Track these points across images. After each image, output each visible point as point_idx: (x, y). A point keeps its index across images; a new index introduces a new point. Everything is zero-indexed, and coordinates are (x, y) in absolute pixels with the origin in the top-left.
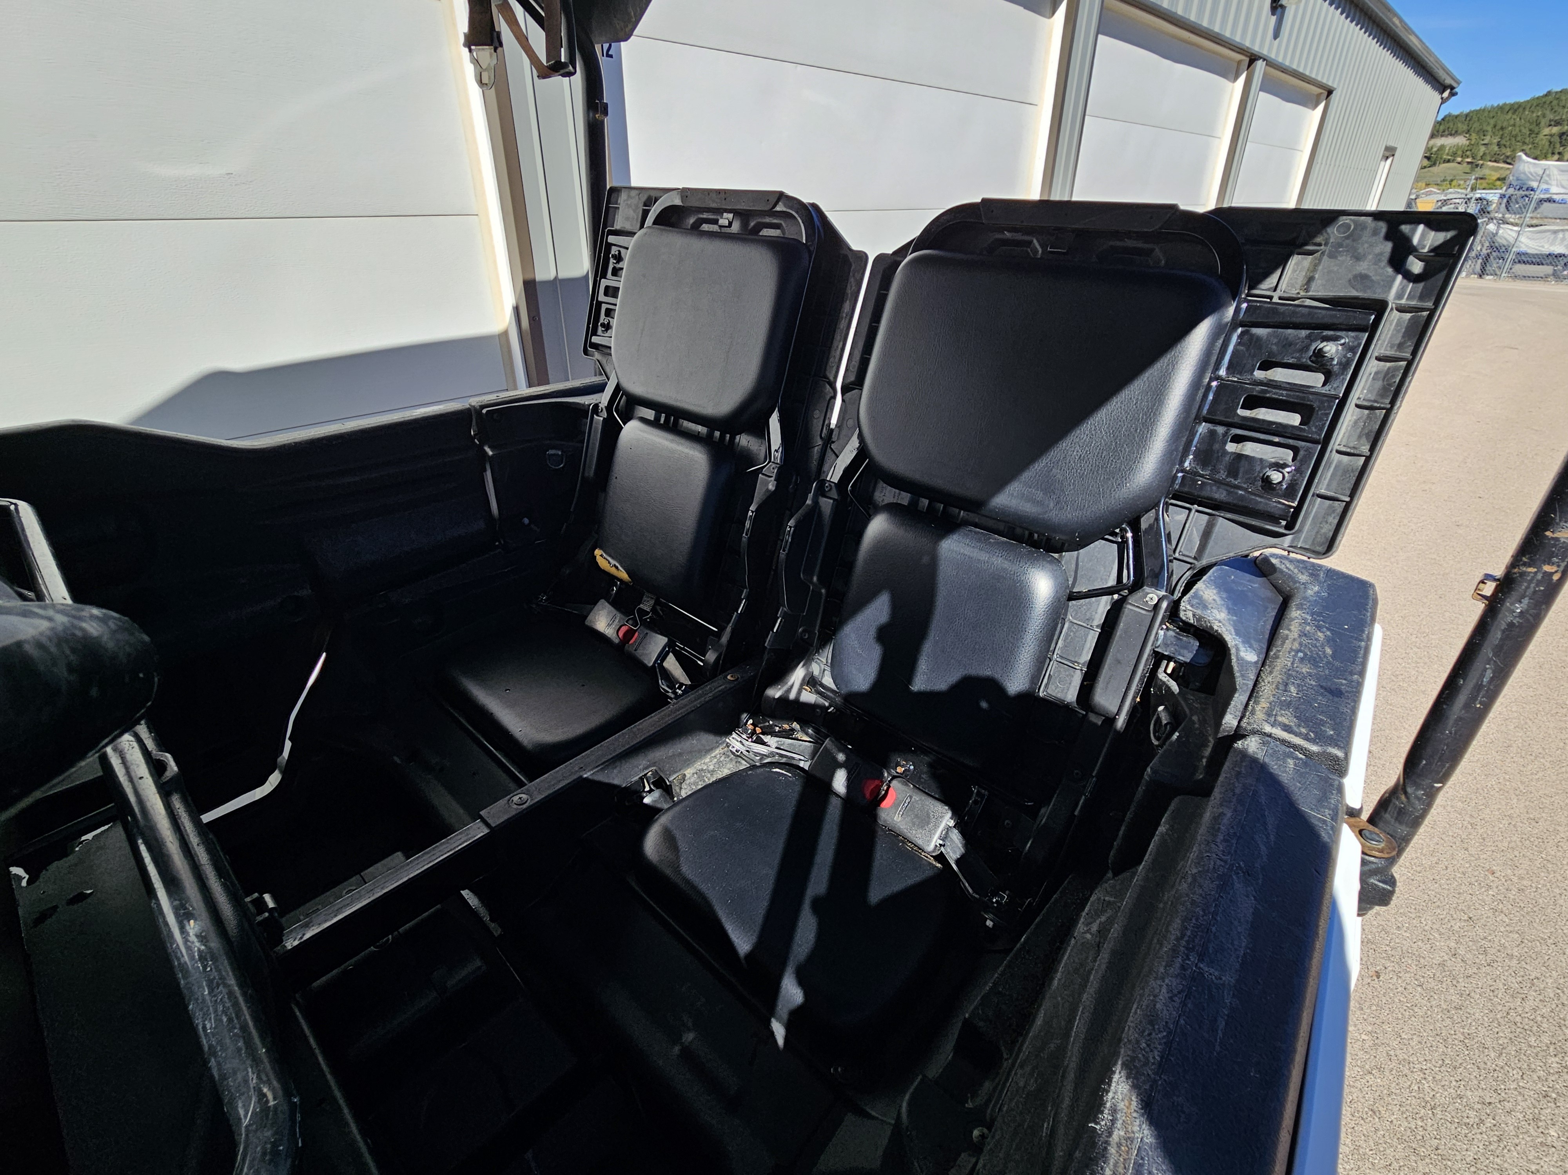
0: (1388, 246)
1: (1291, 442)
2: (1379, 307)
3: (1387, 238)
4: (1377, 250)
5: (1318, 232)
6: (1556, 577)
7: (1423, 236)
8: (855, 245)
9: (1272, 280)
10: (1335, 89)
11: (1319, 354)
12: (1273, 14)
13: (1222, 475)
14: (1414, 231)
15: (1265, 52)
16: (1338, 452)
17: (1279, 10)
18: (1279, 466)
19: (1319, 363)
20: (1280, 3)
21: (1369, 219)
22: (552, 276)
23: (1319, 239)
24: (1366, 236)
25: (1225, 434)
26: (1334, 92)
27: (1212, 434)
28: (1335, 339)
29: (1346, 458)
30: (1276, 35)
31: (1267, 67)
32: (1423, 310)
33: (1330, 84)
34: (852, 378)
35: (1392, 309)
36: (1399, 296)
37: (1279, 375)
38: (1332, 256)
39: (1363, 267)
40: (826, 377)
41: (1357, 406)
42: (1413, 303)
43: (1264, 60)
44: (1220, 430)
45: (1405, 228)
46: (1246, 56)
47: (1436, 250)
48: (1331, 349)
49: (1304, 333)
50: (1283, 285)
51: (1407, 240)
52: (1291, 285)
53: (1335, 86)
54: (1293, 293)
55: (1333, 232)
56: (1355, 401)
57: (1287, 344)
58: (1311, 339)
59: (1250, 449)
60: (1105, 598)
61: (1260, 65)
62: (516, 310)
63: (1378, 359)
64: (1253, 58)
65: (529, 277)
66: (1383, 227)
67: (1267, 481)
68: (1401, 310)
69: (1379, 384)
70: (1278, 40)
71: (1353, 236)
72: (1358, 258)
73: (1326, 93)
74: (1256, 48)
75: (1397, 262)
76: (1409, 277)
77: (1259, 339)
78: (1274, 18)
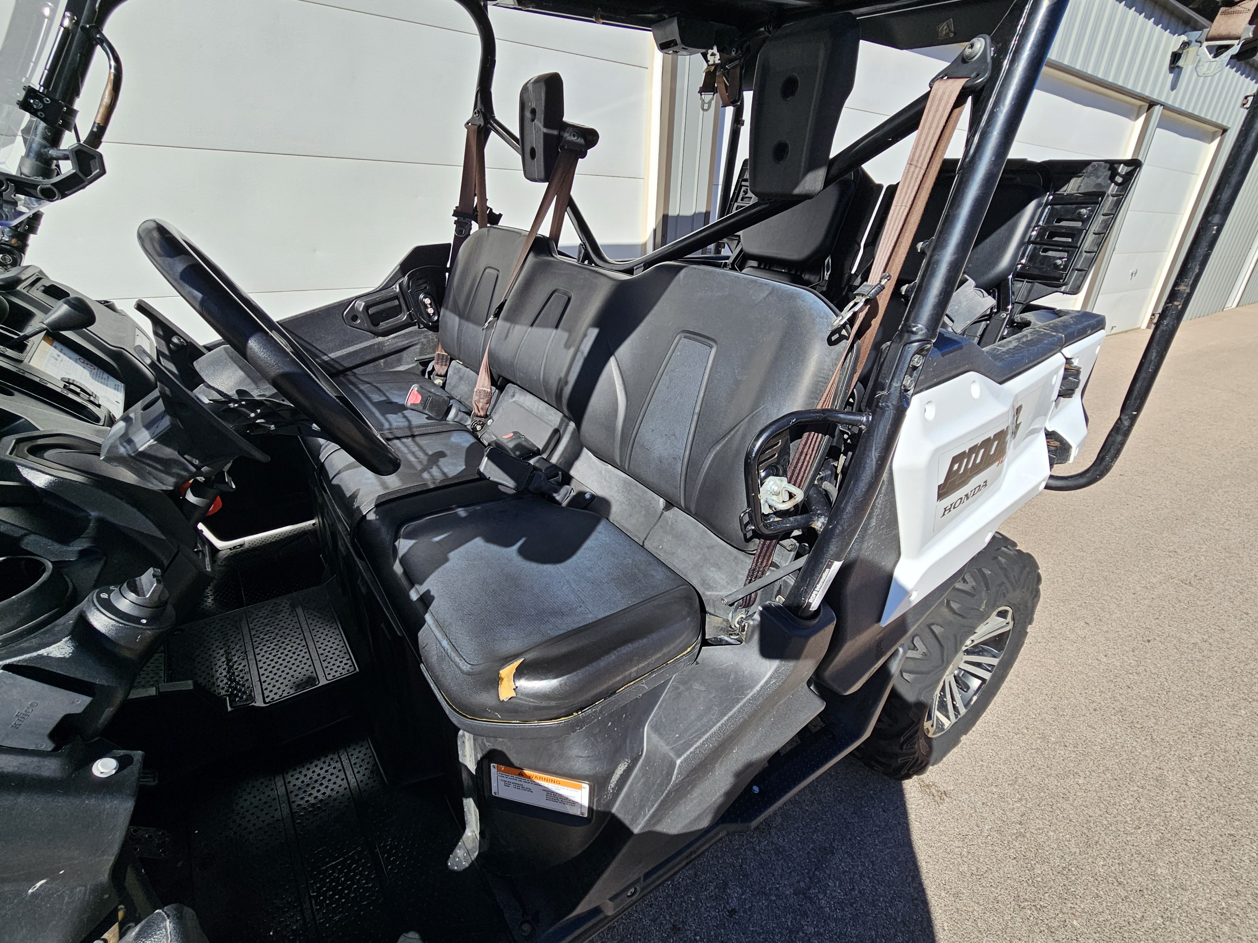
0: (1110, 172)
1: (1066, 249)
2: (1102, 194)
3: (1109, 169)
4: (1105, 174)
5: (1084, 169)
6: (1180, 307)
7: (1122, 169)
8: (877, 181)
9: (1065, 188)
10: (1230, 128)
11: (1080, 213)
12: (1171, 72)
13: (1038, 265)
14: (1119, 167)
15: (1163, 99)
16: (1086, 252)
17: (1177, 70)
18: (1061, 258)
19: (1079, 218)
20: (1177, 64)
21: (1103, 163)
22: (676, 214)
23: (1084, 171)
24: (1101, 169)
25: (1040, 248)
26: (1229, 131)
27: (1035, 249)
28: (1085, 208)
29: (1088, 254)
30: (1173, 87)
31: (1164, 111)
32: (1120, 195)
33: (1225, 124)
34: (870, 240)
35: (1108, 195)
36: (1113, 191)
37: (1064, 223)
38: (1088, 177)
39: (1099, 181)
40: (856, 241)
41: (1094, 234)
42: (1118, 193)
43: (1162, 105)
44: (1038, 246)
45: (1116, 166)
46: (1146, 102)
47: (1127, 174)
48: (1083, 211)
49: (1074, 206)
50: (1069, 189)
51: (1116, 169)
52: (1072, 189)
53: (1229, 126)
54: (1073, 192)
55: (1090, 168)
56: (1092, 231)
57: (1067, 211)
58: (1077, 208)
59: (1050, 253)
60: (984, 322)
61: (1158, 110)
62: (655, 231)
63: (1103, 215)
64: (1152, 104)
65: (666, 213)
66: (1108, 165)
67: (1055, 264)
68: (1113, 196)
69: (1103, 225)
70: (1175, 91)
71: (1096, 169)
72: (1098, 177)
73: (1221, 131)
74: (1155, 97)
75: (1112, 179)
76: (1117, 184)
77: (1057, 209)
78: (1172, 75)
